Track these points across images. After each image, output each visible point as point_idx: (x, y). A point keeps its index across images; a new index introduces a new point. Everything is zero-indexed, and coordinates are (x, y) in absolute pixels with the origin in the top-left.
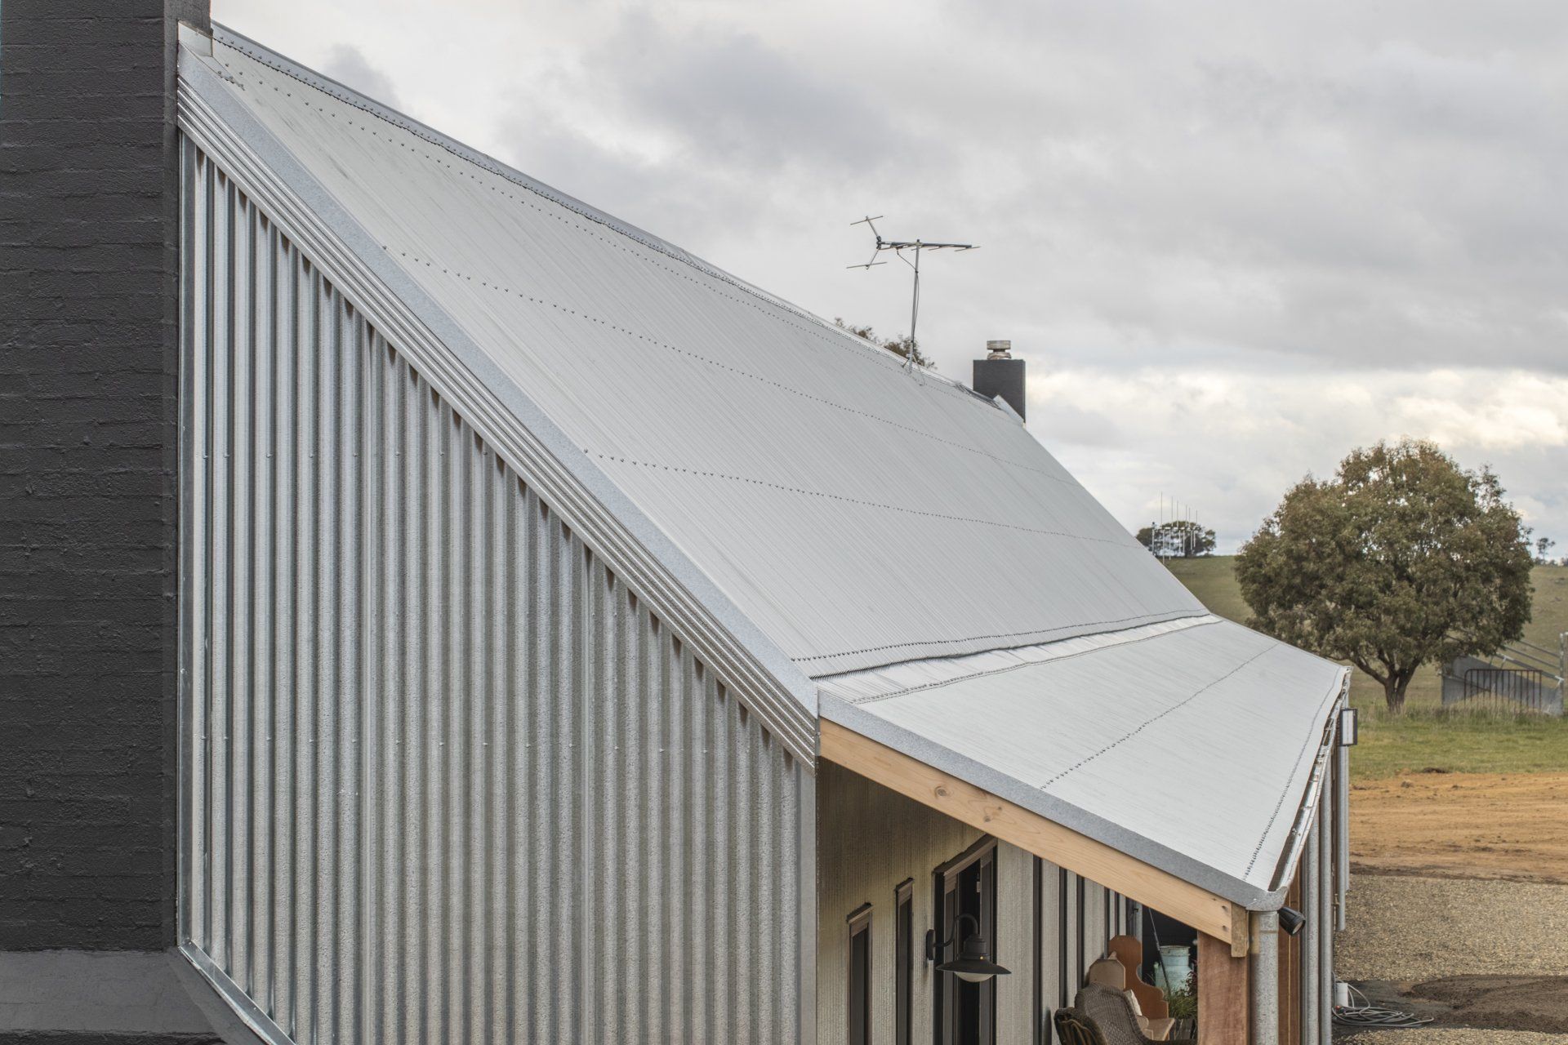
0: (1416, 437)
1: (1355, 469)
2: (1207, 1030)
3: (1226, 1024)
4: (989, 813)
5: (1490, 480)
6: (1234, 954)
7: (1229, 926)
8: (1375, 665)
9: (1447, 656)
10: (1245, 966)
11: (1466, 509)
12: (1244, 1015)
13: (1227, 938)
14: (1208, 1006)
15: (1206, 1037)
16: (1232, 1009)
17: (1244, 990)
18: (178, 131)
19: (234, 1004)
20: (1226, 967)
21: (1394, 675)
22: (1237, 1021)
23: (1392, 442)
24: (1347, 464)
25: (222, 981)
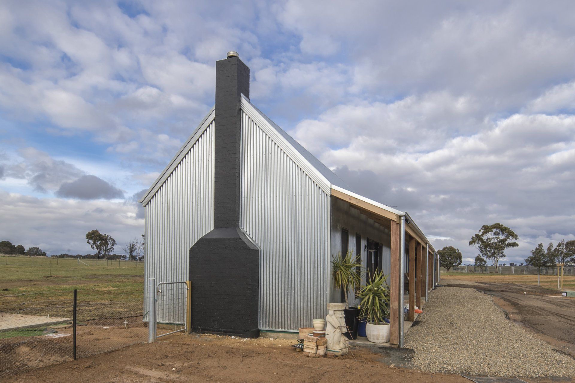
0: (450, 246)
1: (444, 249)
2: (392, 236)
3: (396, 235)
4: (358, 202)
5: (458, 250)
6: (397, 223)
7: (396, 218)
8: (446, 267)
9: (453, 266)
10: (399, 225)
11: (455, 252)
12: (399, 233)
13: (396, 221)
14: (393, 232)
15: (392, 237)
16: (397, 232)
17: (399, 229)
18: (241, 109)
19: (247, 236)
20: (396, 225)
21: (448, 268)
22: (397, 234)
23: (448, 246)
24: (443, 248)
25: (246, 233)
